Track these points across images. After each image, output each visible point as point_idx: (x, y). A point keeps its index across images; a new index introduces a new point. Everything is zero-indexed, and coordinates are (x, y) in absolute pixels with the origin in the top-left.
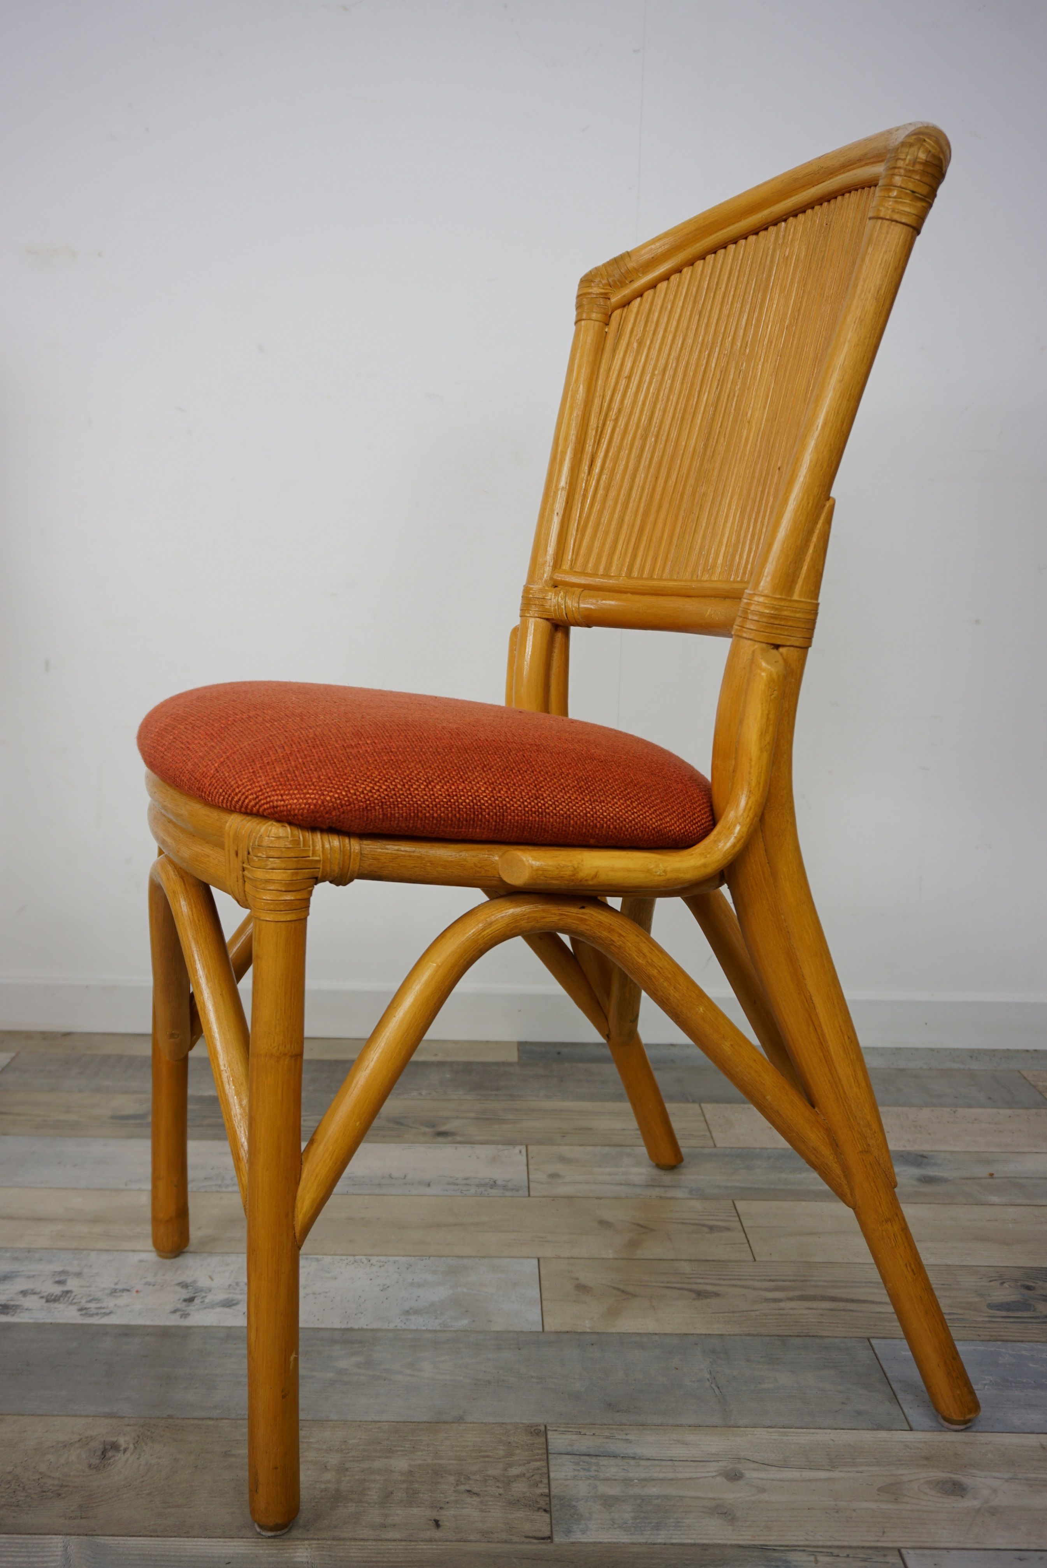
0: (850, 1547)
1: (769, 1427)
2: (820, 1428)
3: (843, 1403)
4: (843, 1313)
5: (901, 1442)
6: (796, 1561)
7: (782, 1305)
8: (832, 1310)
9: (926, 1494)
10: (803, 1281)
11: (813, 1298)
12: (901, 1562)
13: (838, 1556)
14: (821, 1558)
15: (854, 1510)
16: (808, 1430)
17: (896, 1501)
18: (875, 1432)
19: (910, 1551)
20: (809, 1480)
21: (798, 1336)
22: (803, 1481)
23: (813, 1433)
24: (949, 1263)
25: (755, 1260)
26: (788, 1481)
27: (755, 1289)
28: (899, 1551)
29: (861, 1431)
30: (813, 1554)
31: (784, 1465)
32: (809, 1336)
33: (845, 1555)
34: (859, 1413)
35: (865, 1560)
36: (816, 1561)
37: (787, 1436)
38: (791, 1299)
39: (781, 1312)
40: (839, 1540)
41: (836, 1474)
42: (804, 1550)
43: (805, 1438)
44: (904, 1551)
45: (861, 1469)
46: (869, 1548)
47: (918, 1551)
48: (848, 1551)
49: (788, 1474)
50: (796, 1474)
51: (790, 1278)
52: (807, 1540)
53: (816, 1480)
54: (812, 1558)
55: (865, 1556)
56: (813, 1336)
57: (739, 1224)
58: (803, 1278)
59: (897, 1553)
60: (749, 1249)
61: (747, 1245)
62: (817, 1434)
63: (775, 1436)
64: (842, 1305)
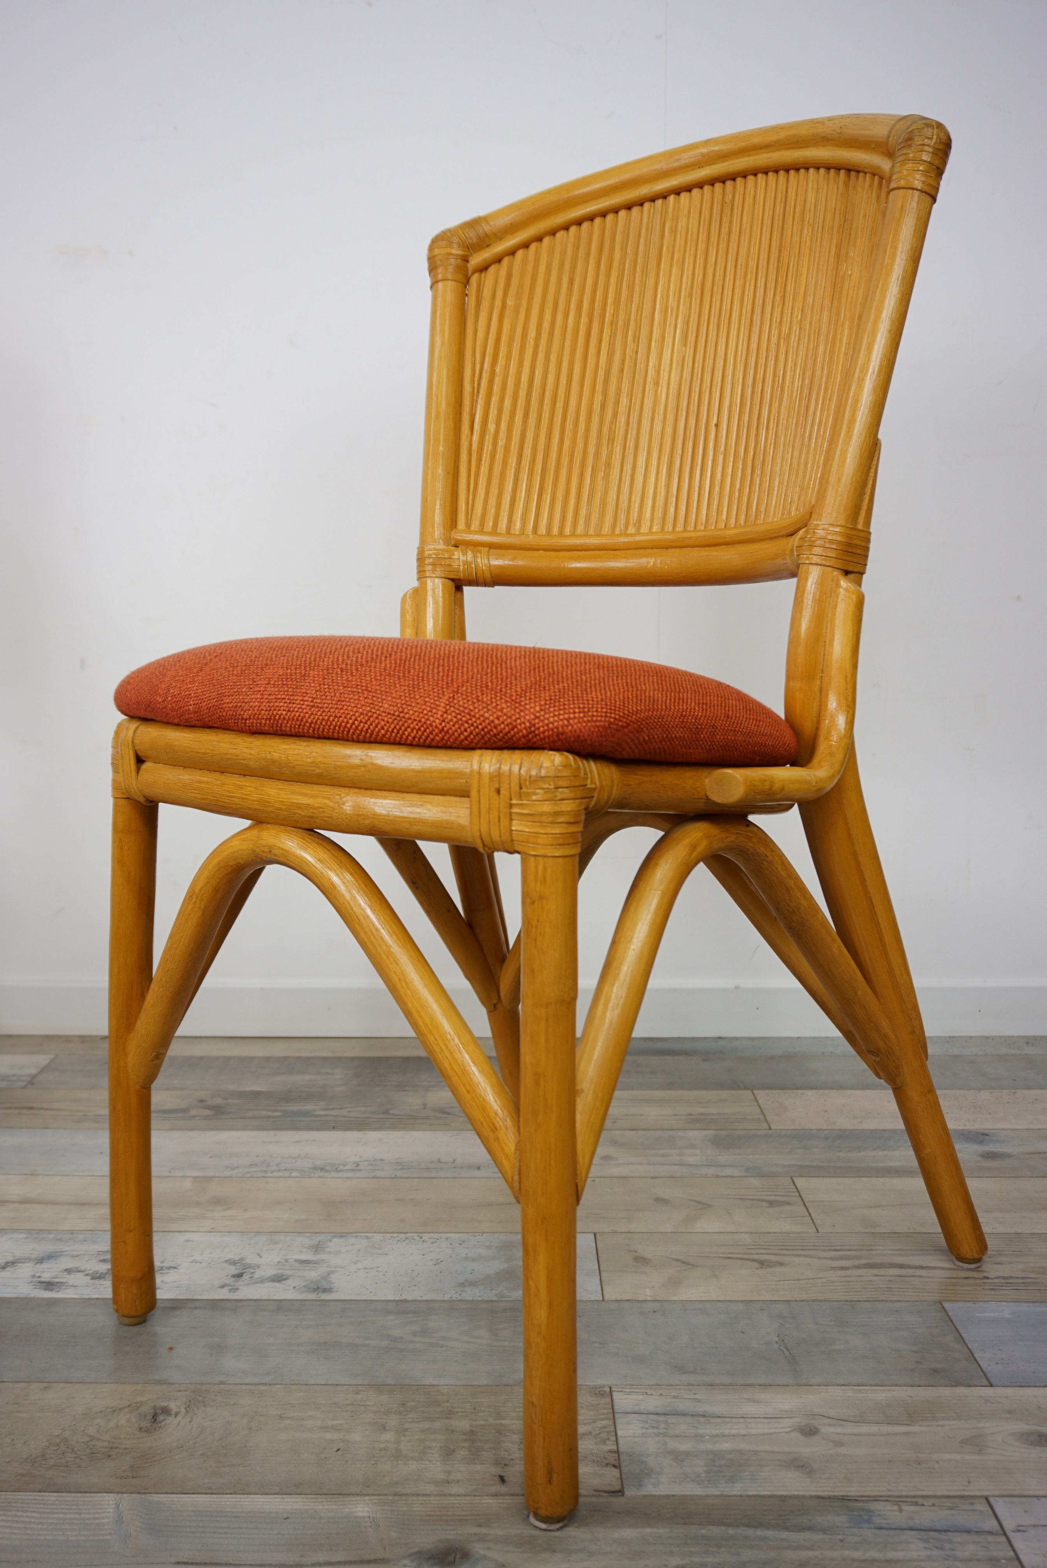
0: (934, 1497)
1: (843, 1385)
2: (896, 1385)
3: (918, 1362)
4: (912, 1279)
5: (981, 1397)
6: (880, 1511)
7: (849, 1272)
8: (901, 1276)
9: (1011, 1445)
10: (869, 1250)
11: (881, 1266)
12: (990, 1509)
13: (923, 1505)
14: (905, 1508)
15: (937, 1462)
16: (883, 1388)
17: (980, 1452)
18: (953, 1388)
19: (998, 1499)
20: (888, 1434)
21: (867, 1301)
22: (882, 1435)
23: (889, 1390)
24: (1019, 1231)
25: (818, 1232)
26: (866, 1435)
27: (819, 1258)
28: (987, 1499)
29: (939, 1388)
30: (896, 1503)
31: (860, 1419)
32: (879, 1301)
33: (930, 1504)
34: (935, 1371)
35: (951, 1509)
36: (901, 1511)
37: (862, 1393)
38: (858, 1267)
39: (848, 1279)
40: (924, 1490)
41: (915, 1428)
42: (887, 1501)
43: (881, 1395)
44: (991, 1500)
45: (941, 1423)
46: (954, 1497)
47: (1006, 1499)
48: (932, 1501)
49: (864, 1429)
50: (874, 1429)
51: (855, 1248)
52: (889, 1490)
53: (896, 1434)
54: (896, 1508)
55: (950, 1505)
56: (883, 1301)
57: (799, 1199)
58: (869, 1248)
59: (985, 1501)
60: (811, 1221)
61: (809, 1218)
62: (893, 1391)
63: (850, 1394)
64: (910, 1272)
